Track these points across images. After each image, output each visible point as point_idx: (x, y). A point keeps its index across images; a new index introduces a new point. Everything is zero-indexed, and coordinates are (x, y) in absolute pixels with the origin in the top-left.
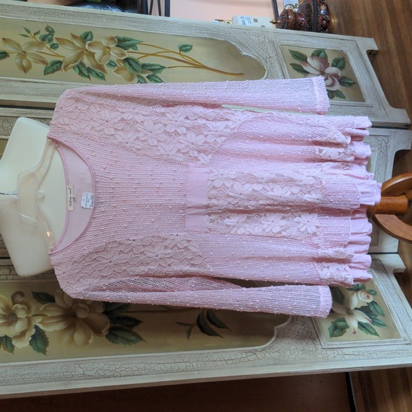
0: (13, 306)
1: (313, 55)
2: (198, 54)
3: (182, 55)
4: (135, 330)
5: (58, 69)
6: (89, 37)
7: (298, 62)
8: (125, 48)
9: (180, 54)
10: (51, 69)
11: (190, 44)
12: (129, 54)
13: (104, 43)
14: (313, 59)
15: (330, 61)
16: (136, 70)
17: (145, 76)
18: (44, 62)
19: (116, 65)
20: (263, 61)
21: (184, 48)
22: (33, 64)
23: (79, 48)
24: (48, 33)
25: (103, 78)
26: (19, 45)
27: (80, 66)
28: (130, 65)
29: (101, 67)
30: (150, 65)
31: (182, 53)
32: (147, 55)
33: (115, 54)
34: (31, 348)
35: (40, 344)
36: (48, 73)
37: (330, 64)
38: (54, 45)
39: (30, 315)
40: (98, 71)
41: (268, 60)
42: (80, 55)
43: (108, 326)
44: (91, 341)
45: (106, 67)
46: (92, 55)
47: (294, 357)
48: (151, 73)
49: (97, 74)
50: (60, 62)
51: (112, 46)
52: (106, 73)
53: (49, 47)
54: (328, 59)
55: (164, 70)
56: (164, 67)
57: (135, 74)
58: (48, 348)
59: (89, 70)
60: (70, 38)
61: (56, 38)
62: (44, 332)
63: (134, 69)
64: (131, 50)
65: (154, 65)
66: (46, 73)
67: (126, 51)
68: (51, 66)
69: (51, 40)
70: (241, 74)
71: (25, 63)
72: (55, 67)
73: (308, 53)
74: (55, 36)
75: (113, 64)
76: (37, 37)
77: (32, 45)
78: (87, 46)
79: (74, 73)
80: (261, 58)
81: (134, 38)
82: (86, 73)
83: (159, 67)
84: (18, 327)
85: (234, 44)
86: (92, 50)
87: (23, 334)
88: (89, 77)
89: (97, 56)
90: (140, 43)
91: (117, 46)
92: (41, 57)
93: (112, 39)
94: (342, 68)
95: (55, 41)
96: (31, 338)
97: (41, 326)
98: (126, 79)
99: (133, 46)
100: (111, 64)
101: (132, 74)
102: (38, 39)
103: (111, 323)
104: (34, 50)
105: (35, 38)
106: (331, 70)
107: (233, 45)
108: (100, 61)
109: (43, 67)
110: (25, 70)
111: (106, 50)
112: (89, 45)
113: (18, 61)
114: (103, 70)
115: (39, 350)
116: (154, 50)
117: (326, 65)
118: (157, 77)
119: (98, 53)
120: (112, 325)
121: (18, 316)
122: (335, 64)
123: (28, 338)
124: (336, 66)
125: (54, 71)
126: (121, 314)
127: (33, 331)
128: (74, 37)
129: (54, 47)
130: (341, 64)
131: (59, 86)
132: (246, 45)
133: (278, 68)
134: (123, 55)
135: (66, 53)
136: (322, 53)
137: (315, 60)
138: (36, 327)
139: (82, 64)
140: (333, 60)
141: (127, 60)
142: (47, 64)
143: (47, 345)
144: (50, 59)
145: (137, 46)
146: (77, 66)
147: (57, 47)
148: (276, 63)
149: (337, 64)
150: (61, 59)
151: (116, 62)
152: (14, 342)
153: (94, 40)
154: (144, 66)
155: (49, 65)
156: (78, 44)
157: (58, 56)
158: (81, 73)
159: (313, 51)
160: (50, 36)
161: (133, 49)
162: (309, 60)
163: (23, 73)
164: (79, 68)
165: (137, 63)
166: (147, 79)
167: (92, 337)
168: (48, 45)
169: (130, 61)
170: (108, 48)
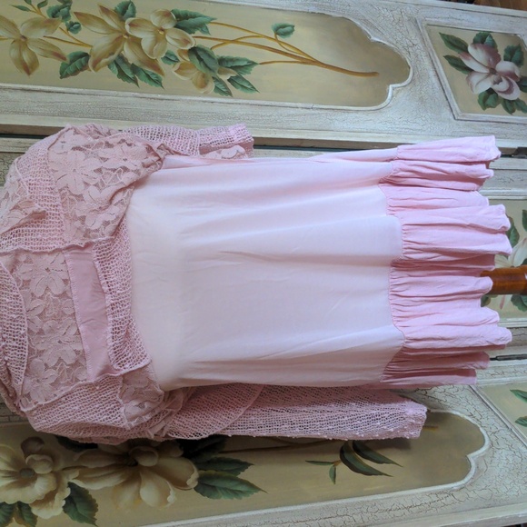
0: (26, 457)
1: (475, 42)
2: (304, 39)
3: (279, 42)
4: (242, 476)
5: (84, 67)
6: (129, 11)
7: (454, 53)
8: (190, 29)
9: (276, 40)
10: (71, 69)
11: (290, 23)
12: (196, 40)
13: (155, 21)
14: (476, 48)
15: (501, 52)
16: (210, 69)
17: (225, 78)
18: (59, 56)
19: (177, 61)
20: (404, 52)
21: (281, 30)
22: (40, 58)
23: (114, 30)
24: (60, 4)
25: (158, 82)
26: (14, 25)
27: (119, 62)
28: (200, 60)
29: (153, 64)
30: (232, 60)
31: (279, 38)
32: (225, 42)
33: (173, 42)
34: (67, 517)
35: (81, 509)
36: (67, 76)
37: (502, 57)
38: (72, 24)
39: (58, 468)
40: (149, 70)
41: (410, 50)
42: (117, 43)
43: (195, 475)
44: (171, 498)
45: (161, 63)
46: (136, 42)
47: (516, 494)
48: (233, 74)
49: (148, 76)
50: (86, 55)
51: (169, 26)
52: (163, 75)
53: (65, 28)
54: (498, 48)
55: (255, 68)
56: (253, 64)
57: (210, 75)
58: (97, 515)
59: (134, 69)
60: (97, 13)
61: (76, 13)
62: (86, 491)
63: (206, 66)
64: (198, 33)
65: (238, 60)
66: (63, 74)
67: (190, 36)
68: (72, 61)
69: (66, 16)
70: (374, 74)
71: (26, 57)
72: (77, 63)
73: (468, 38)
74: (74, 8)
75: (173, 58)
76: (44, 10)
77: (35, 24)
78: (127, 27)
79: (110, 75)
80: (400, 47)
81: (201, 13)
82: (129, 73)
83: (245, 63)
84: (40, 488)
85: (358, 23)
86: (137, 34)
87: (49, 498)
88: (136, 82)
89: (146, 45)
90: (211, 20)
91: (177, 26)
92: (53, 46)
93: (167, 14)
94: (519, 63)
95: (74, 19)
96: (64, 502)
97: (80, 484)
98: (196, 84)
99: (201, 26)
100: (169, 58)
101: (204, 76)
102: (45, 14)
103: (199, 469)
104: (40, 34)
105: (40, 13)
106: (505, 66)
107: (355, 25)
108: (151, 53)
109: (57, 64)
110: (28, 69)
111: (159, 34)
112: (131, 25)
113: (14, 53)
114: (157, 68)
115: (81, 518)
116: (236, 34)
117: (497, 59)
118: (244, 79)
119: (147, 39)
120: (203, 472)
121: (38, 472)
122: (509, 57)
123: (60, 501)
124: (510, 61)
125: (76, 72)
126: (213, 456)
127: (68, 492)
128: (105, 10)
129: (73, 28)
130: (516, 56)
131: (87, 98)
132: (375, 24)
133: (427, 63)
134: (187, 42)
135: (94, 39)
136: (488, 38)
137: (479, 50)
138: (71, 485)
139: (121, 57)
140: (506, 50)
141: (194, 51)
142: (64, 59)
143: (96, 510)
144: (68, 50)
145: (208, 26)
146: (115, 62)
147: (79, 28)
148: (423, 54)
149: (512, 56)
150: (87, 50)
151: (177, 55)
152: (35, 511)
153: (138, 15)
154: (222, 61)
155: (68, 59)
156: (112, 22)
157: (82, 44)
158: (122, 74)
159: (473, 35)
160: (65, 9)
161: (202, 31)
162: (470, 49)
163: (26, 75)
164: (117, 65)
165: (210, 56)
166: (229, 84)
167: (172, 492)
168: (63, 25)
169: (200, 53)
170: (162, 30)
